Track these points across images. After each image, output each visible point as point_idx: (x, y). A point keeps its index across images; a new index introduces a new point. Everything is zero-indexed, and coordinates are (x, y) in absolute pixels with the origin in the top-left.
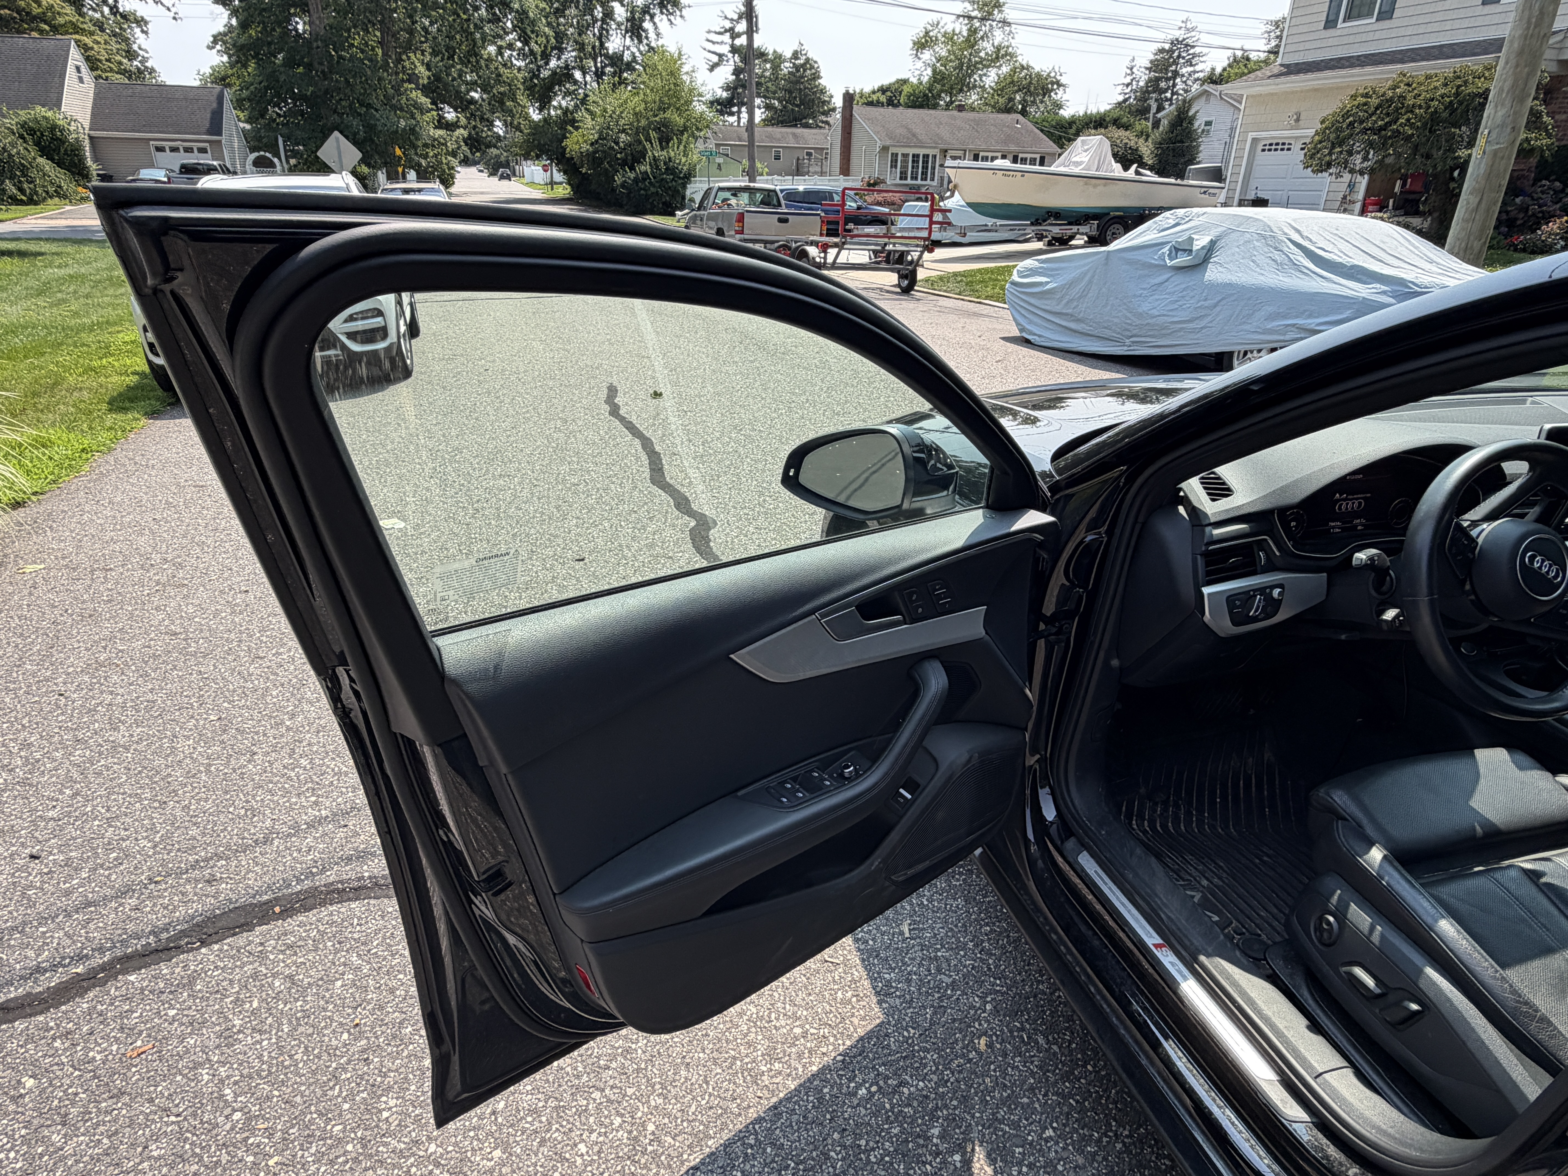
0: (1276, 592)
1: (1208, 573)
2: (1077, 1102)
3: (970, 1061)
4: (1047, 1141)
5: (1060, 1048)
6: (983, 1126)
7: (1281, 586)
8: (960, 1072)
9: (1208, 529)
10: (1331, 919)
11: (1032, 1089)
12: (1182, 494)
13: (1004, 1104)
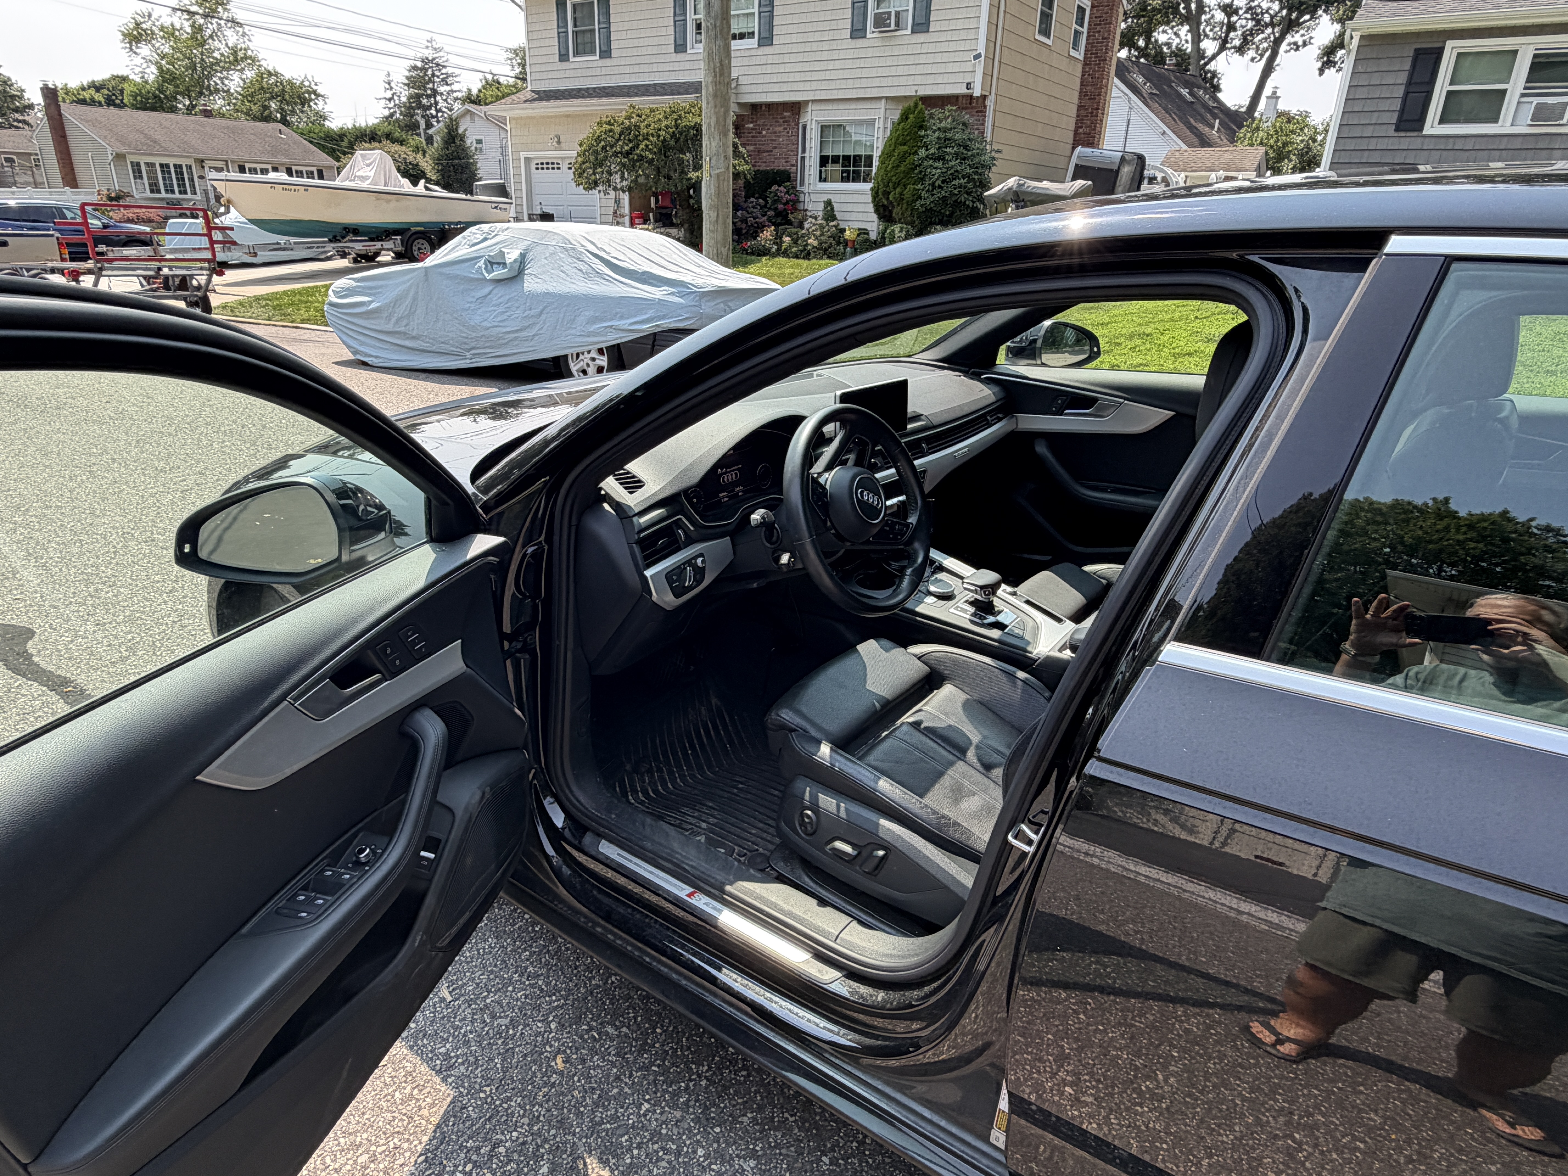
0: (699, 560)
1: (645, 558)
2: (659, 1066)
3: (553, 1085)
4: (645, 1115)
5: (628, 1028)
6: (586, 1137)
7: (701, 555)
8: (548, 1101)
9: (635, 519)
10: (809, 812)
11: (618, 1078)
12: (603, 492)
13: (598, 1106)
